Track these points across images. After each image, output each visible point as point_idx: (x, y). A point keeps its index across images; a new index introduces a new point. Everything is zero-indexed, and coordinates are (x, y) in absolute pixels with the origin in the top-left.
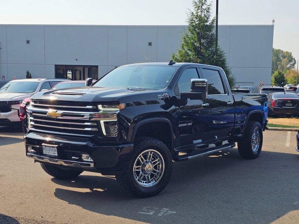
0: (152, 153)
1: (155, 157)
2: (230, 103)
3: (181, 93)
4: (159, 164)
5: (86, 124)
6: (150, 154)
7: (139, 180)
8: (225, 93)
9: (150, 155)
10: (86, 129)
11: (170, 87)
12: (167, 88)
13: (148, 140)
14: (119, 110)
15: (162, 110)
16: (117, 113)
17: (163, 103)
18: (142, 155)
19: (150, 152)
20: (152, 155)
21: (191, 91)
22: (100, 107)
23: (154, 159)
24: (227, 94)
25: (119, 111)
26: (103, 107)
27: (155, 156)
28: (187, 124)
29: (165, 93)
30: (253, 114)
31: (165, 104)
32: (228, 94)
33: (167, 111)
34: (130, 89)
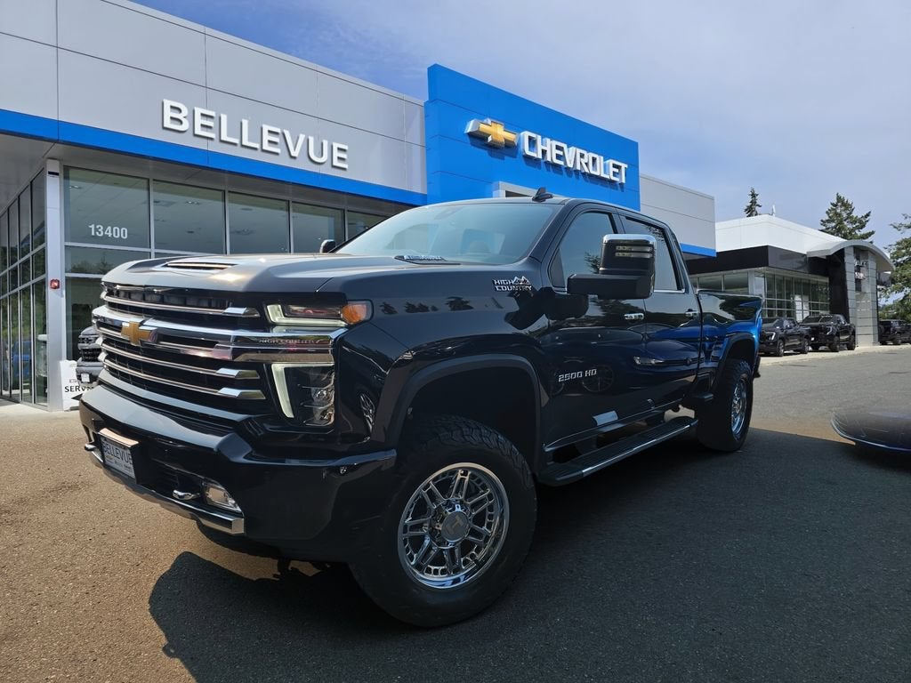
0: (469, 473)
1: (479, 486)
2: (691, 313)
3: (569, 279)
4: (491, 508)
5: (224, 371)
6: (459, 477)
7: (419, 567)
8: (679, 288)
9: (462, 480)
10: (226, 391)
11: (536, 259)
12: (525, 263)
13: (454, 432)
14: (346, 327)
15: (510, 330)
16: (334, 335)
17: (513, 306)
18: (434, 480)
19: (461, 472)
20: (467, 478)
21: (604, 272)
22: (274, 313)
23: (477, 493)
24: (683, 291)
25: (342, 331)
26: (287, 313)
27: (479, 481)
28: (584, 374)
29: (519, 274)
30: (741, 341)
31: (518, 309)
32: (687, 291)
33: (522, 332)
34: (405, 257)
